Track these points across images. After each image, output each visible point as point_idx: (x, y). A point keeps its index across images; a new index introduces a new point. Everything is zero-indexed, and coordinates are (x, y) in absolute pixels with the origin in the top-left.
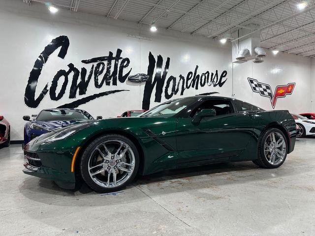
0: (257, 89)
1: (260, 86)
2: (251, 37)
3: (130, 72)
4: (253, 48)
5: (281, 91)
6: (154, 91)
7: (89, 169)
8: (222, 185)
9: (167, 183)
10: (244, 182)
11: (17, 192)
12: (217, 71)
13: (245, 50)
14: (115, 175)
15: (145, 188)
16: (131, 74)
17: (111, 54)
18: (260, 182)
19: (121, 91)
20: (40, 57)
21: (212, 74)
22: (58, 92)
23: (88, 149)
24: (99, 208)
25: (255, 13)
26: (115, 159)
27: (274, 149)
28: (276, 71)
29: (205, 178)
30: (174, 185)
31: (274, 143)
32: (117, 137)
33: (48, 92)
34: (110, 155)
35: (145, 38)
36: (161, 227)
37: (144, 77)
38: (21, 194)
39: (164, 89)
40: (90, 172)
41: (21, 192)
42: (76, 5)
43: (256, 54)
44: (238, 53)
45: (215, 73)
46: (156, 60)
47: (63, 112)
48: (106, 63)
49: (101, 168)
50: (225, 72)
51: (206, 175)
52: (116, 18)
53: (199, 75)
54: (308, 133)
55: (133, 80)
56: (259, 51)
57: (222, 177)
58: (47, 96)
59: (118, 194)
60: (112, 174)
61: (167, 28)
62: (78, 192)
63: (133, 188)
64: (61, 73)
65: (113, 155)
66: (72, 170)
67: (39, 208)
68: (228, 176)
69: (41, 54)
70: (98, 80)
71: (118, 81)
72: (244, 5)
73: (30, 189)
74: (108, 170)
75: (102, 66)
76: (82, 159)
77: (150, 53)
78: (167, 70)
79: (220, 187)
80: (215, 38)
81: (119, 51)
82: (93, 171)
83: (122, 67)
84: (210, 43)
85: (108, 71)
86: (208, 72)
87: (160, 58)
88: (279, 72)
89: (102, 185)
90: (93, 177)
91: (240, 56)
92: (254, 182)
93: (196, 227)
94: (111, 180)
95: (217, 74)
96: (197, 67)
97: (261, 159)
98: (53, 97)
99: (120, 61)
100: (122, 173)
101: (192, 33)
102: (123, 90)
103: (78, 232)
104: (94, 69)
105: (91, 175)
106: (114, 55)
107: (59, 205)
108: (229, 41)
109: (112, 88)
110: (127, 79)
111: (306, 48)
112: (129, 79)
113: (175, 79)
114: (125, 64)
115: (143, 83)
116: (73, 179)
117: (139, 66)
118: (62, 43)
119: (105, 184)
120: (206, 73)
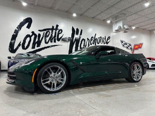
0: (125, 45)
1: (126, 44)
2: (122, 20)
3: (62, 36)
4: (123, 25)
5: (136, 47)
6: (74, 46)
7: (42, 81)
8: (111, 90)
9: (82, 89)
10: (122, 88)
11: (2, 93)
12: (105, 37)
13: (119, 26)
14: (55, 85)
15: (71, 91)
16: (63, 37)
17: (53, 27)
18: (131, 88)
19: (58, 45)
20: (17, 28)
21: (103, 38)
22: (26, 45)
23: (41, 70)
24: (47, 101)
25: (124, 8)
26: (56, 76)
27: (136, 72)
28: (134, 37)
29: (102, 87)
30: (86, 90)
31: (136, 69)
32: (57, 64)
33: (21, 46)
34: (53, 74)
35: (70, 20)
36: (81, 110)
37: (69, 39)
38: (5, 94)
39: (79, 45)
40: (42, 82)
41: (5, 93)
42: (36, 2)
43: (125, 28)
44: (116, 27)
45: (104, 38)
46: (76, 31)
47: (28, 55)
48: (50, 31)
49: (48, 80)
50: (109, 37)
51: (102, 86)
52: (56, 9)
53: (96, 39)
54: (150, 67)
55: (64, 40)
56: (126, 27)
57: (111, 86)
58: (21, 47)
59: (57, 94)
60: (54, 84)
61: (81, 15)
62: (36, 93)
63: (65, 92)
64: (28, 36)
65: (54, 74)
66: (33, 81)
67: (15, 101)
68: (114, 86)
69: (18, 26)
70: (46, 40)
71: (56, 41)
72: (119, 4)
73: (10, 92)
74: (52, 82)
75: (48, 33)
76: (38, 75)
77: (73, 27)
78: (81, 36)
79: (110, 91)
80: (105, 21)
81: (57, 26)
82: (44, 82)
83: (59, 34)
84: (102, 23)
85: (52, 36)
86: (101, 37)
87: (78, 30)
88: (135, 37)
89: (49, 89)
90: (44, 85)
91: (117, 29)
92: (128, 89)
93: (100, 110)
94: (54, 87)
95: (105, 38)
96: (96, 34)
97: (130, 78)
98: (24, 48)
99: (58, 31)
100: (59, 83)
101: (93, 18)
102: (59, 45)
103: (35, 113)
104: (45, 34)
105: (43, 84)
106: (55, 28)
107: (25, 100)
108: (111, 22)
109: (53, 44)
110: (61, 39)
111: (148, 26)
112: (62, 40)
113: (85, 40)
114: (60, 32)
115: (69, 42)
116: (33, 86)
117: (67, 33)
118: (29, 21)
119: (50, 89)
120: (100, 38)
